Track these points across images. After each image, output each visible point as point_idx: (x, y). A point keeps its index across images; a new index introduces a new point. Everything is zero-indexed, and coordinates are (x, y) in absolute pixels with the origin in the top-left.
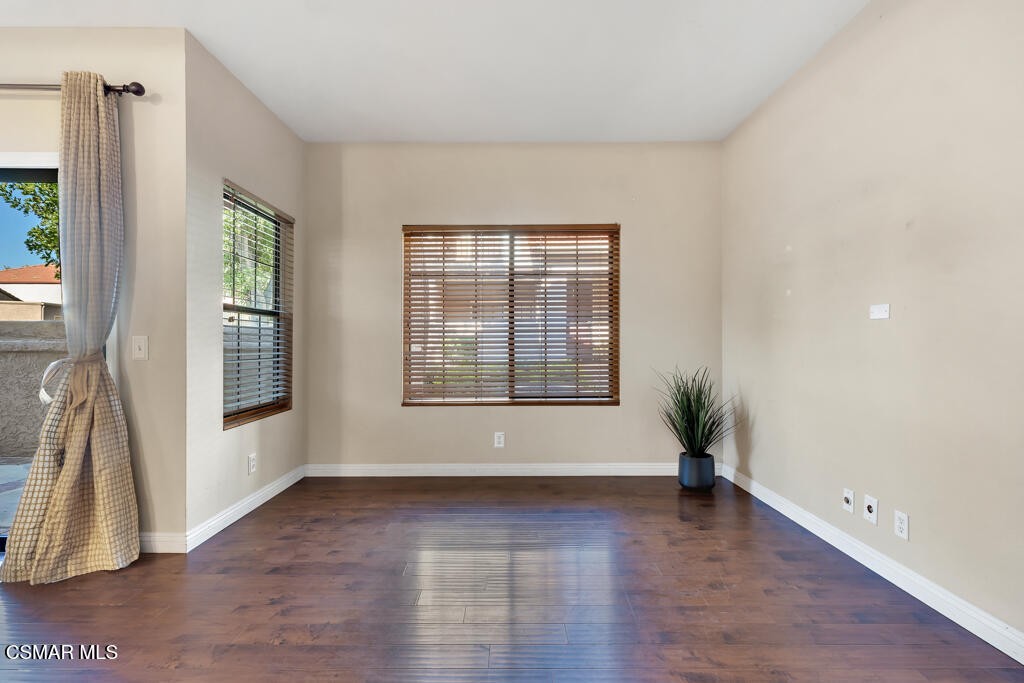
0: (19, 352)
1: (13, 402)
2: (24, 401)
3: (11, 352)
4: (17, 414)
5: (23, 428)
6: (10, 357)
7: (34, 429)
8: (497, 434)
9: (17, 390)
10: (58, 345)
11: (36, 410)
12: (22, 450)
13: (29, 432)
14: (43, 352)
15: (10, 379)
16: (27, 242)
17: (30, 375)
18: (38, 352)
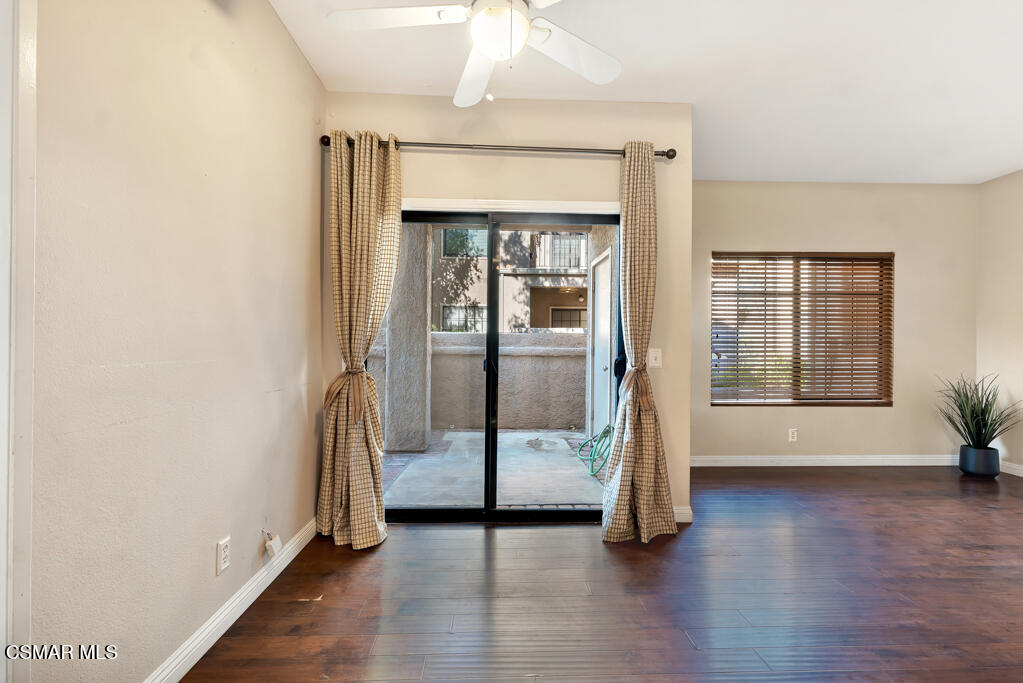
8: (790, 431)
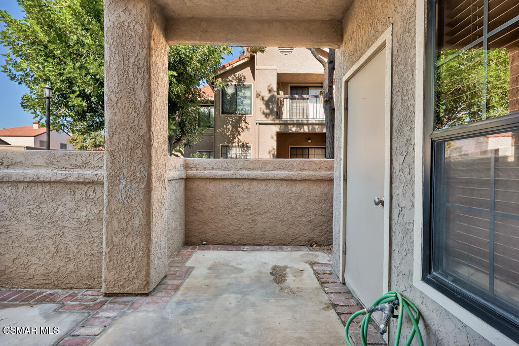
0: (32, 182)
1: (25, 233)
2: (35, 232)
3: (23, 182)
4: (27, 245)
5: (34, 260)
6: (21, 186)
7: (45, 260)
9: (28, 221)
10: (71, 175)
11: (47, 242)
12: (33, 282)
13: (40, 263)
14: (55, 182)
15: (21, 210)
16: (22, 104)
17: (42, 206)
18: (50, 182)
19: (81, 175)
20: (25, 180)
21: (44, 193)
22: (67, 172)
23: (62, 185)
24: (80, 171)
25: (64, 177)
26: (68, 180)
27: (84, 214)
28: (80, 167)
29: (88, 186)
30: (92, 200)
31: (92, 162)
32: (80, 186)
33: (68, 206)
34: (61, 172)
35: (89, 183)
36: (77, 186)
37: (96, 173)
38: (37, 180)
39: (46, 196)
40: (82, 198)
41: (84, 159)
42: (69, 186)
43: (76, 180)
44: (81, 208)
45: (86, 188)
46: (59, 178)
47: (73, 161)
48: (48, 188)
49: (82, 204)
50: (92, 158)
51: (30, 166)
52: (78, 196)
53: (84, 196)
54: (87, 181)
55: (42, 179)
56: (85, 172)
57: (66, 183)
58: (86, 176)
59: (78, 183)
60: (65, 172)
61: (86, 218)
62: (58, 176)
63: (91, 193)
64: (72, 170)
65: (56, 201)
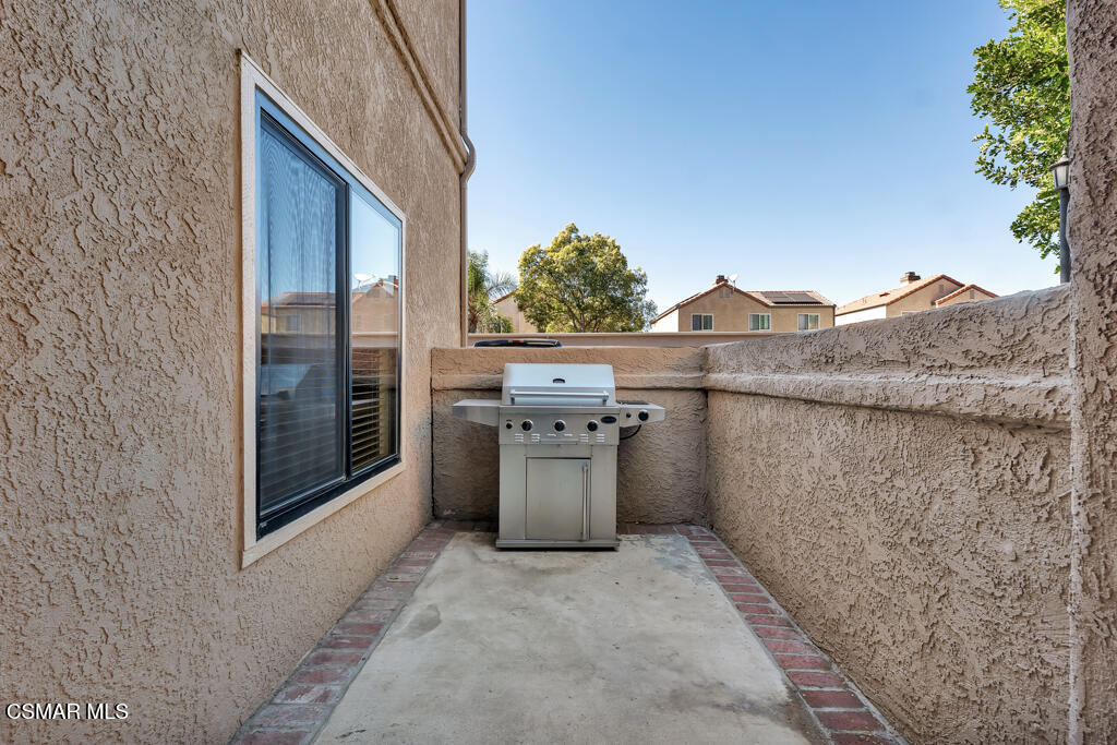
19: (993, 391)
20: (864, 403)
21: (900, 445)
22: (953, 380)
23: (940, 423)
24: (993, 377)
25: (943, 398)
26: (954, 409)
27: (1007, 547)
28: (992, 361)
29: (1024, 436)
30: (1037, 502)
31: (1036, 336)
32: (997, 436)
33: (957, 498)
34: (934, 381)
35: (1025, 425)
36: (984, 433)
37: (1049, 383)
38: (885, 404)
39: (905, 453)
40: (1000, 485)
41: (1007, 330)
42: (961, 432)
43: (978, 412)
44: (997, 522)
45: (1015, 446)
46: (930, 402)
47: (972, 343)
48: (908, 429)
49: (1003, 506)
50: (1038, 319)
51: (875, 363)
52: (988, 473)
53: (1008, 476)
54: (1016, 415)
55: (893, 403)
56: (1008, 383)
57: (950, 417)
58: (1011, 398)
59: (984, 421)
60: (947, 380)
61: (1016, 568)
62: (930, 393)
63: (1035, 470)
64: (968, 373)
65: (927, 473)
